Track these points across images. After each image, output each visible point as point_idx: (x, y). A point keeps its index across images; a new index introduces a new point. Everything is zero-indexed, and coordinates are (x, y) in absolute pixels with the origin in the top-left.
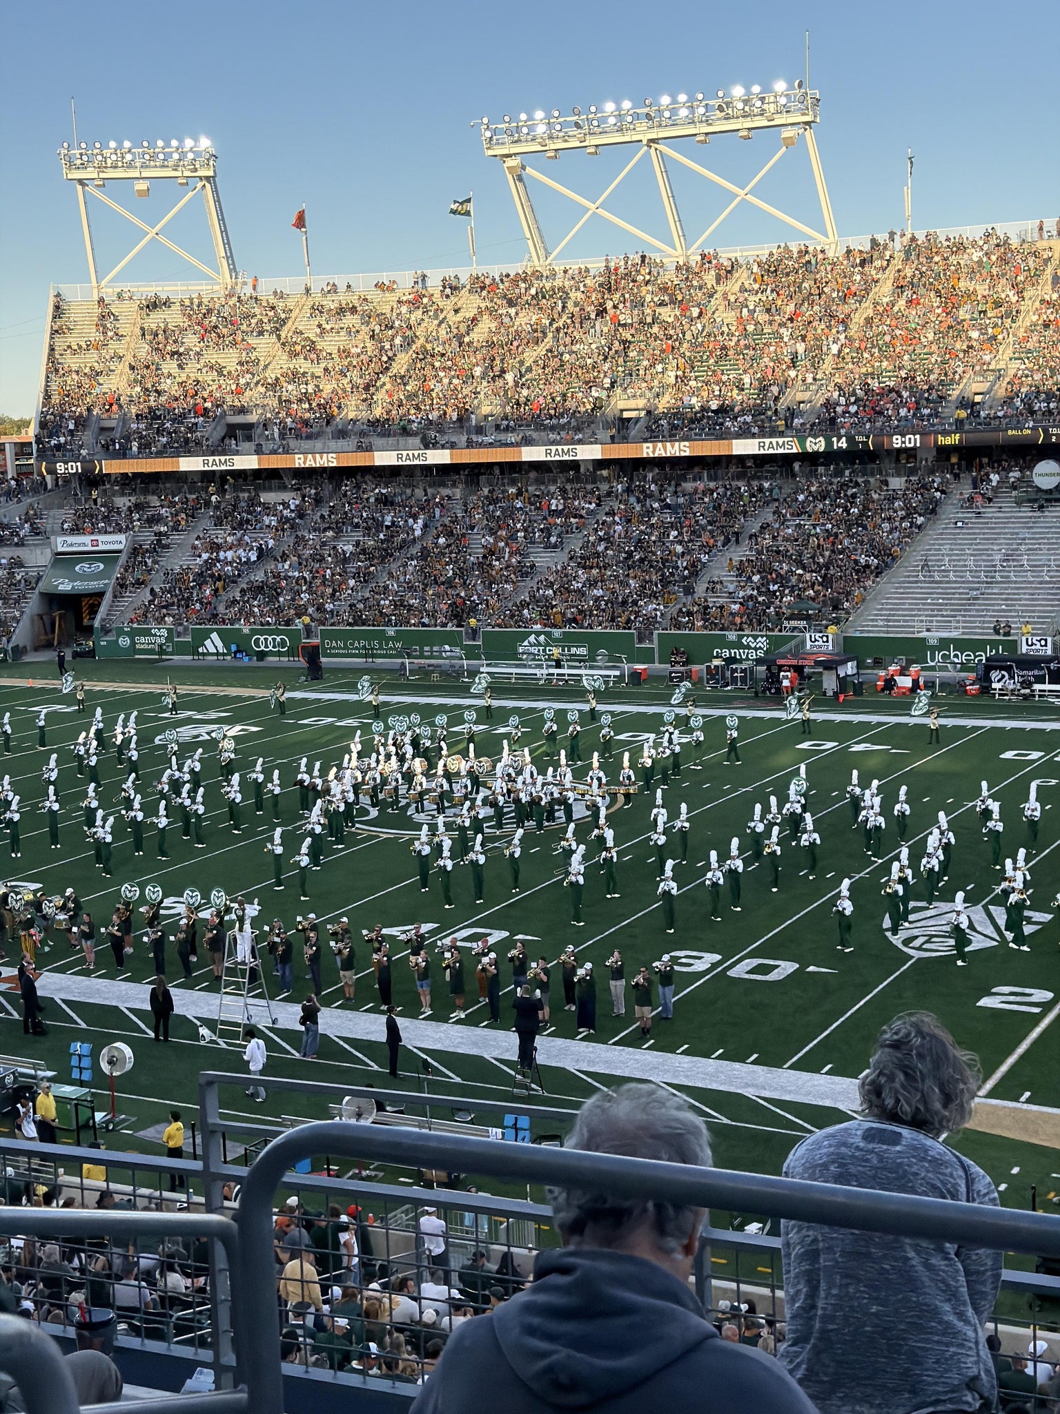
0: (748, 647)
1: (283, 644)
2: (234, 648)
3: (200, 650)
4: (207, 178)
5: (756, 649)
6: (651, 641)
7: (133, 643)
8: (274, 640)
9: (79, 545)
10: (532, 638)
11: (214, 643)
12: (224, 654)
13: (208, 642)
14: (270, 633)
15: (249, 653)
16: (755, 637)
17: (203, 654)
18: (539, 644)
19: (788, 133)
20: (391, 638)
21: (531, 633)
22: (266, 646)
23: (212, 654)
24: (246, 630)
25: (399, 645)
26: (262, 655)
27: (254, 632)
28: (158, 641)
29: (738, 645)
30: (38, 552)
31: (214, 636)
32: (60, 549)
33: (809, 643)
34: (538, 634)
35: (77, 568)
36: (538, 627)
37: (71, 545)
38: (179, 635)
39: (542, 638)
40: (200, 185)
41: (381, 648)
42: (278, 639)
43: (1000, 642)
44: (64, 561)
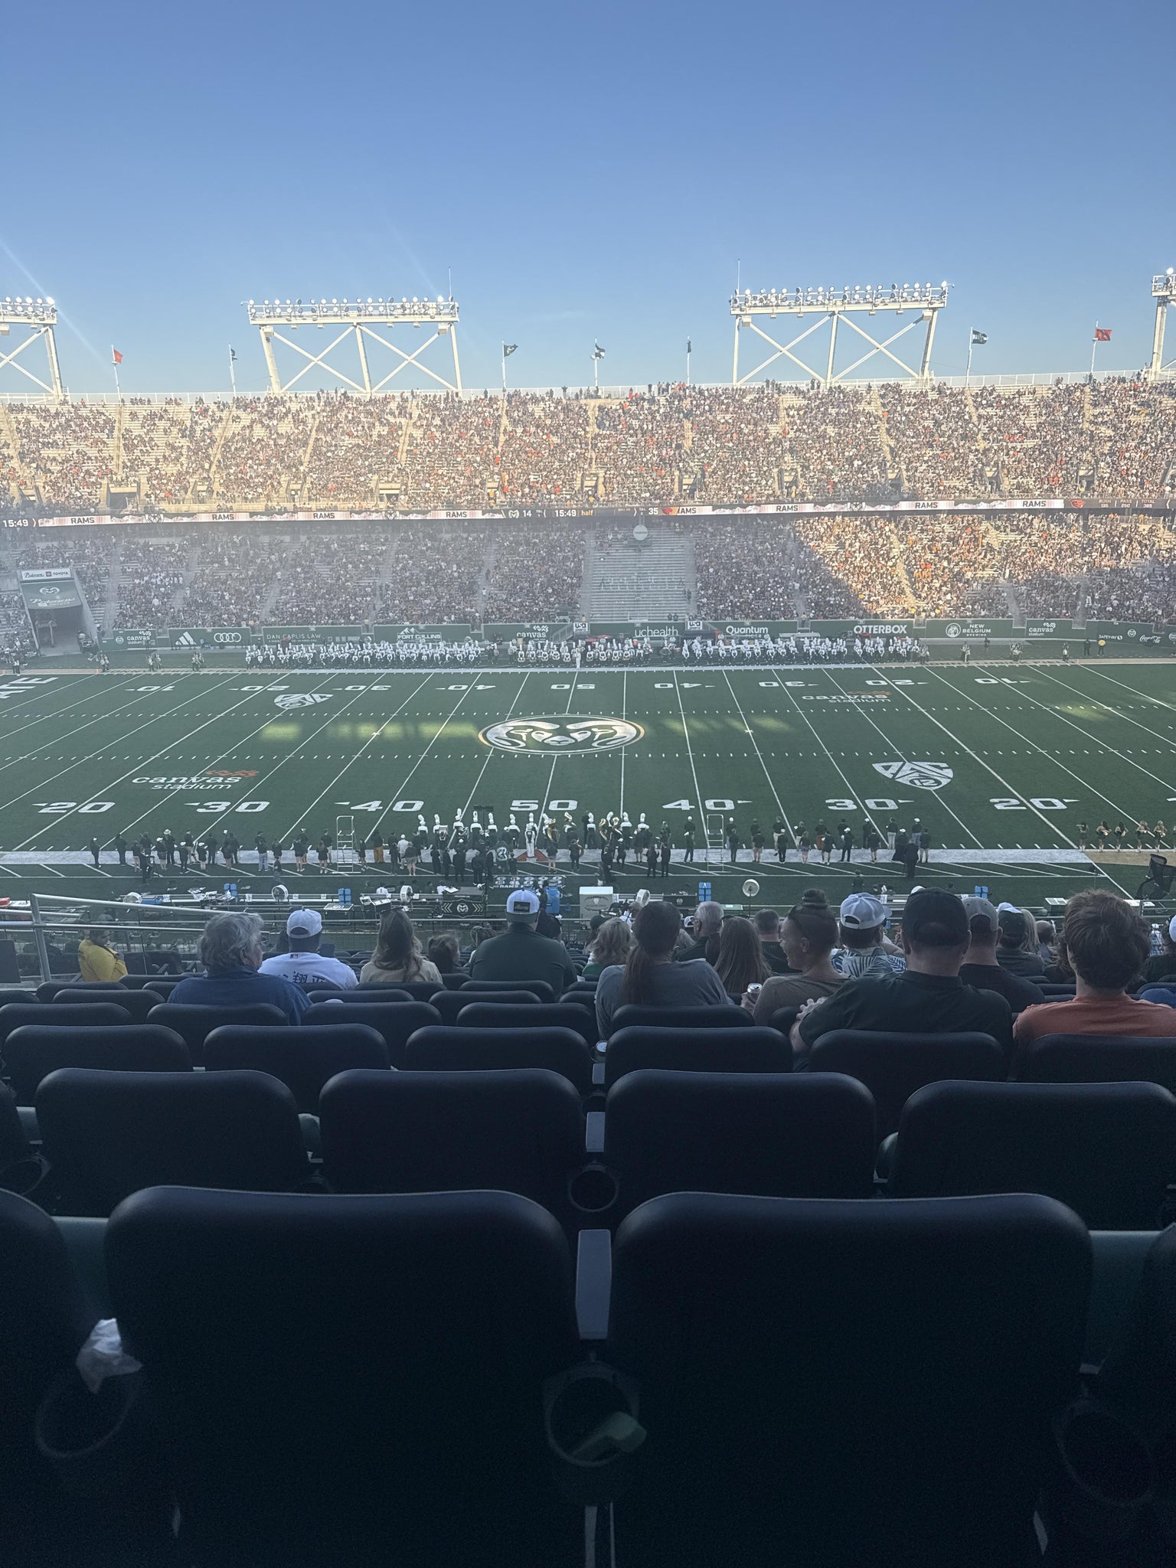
0: (537, 631)
1: (237, 638)
2: (202, 641)
3: (177, 643)
4: (50, 325)
5: (541, 632)
6: (479, 629)
7: (126, 641)
8: (230, 635)
9: (38, 576)
10: (406, 630)
11: (186, 639)
12: (194, 645)
13: (182, 639)
14: (227, 631)
15: (214, 644)
16: (541, 626)
17: (179, 646)
18: (411, 633)
19: (442, 326)
20: (312, 632)
21: (405, 627)
22: (225, 640)
23: (186, 646)
24: (209, 630)
25: (318, 636)
26: (222, 646)
27: (214, 631)
28: (145, 638)
29: (531, 630)
30: (8, 580)
31: (186, 634)
32: (24, 579)
33: (575, 628)
34: (410, 628)
35: (41, 591)
36: (407, 623)
37: (32, 576)
38: (159, 634)
39: (412, 630)
40: (43, 329)
41: (306, 638)
42: (233, 635)
43: (672, 624)
44: (32, 587)
